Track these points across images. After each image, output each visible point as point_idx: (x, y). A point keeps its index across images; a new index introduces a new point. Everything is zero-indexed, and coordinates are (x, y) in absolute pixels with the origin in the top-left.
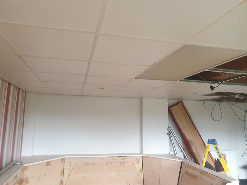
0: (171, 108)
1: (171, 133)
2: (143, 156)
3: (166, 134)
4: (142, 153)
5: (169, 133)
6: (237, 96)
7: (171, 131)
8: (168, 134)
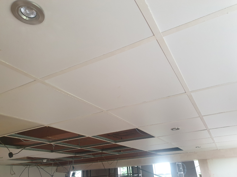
6: (45, 161)
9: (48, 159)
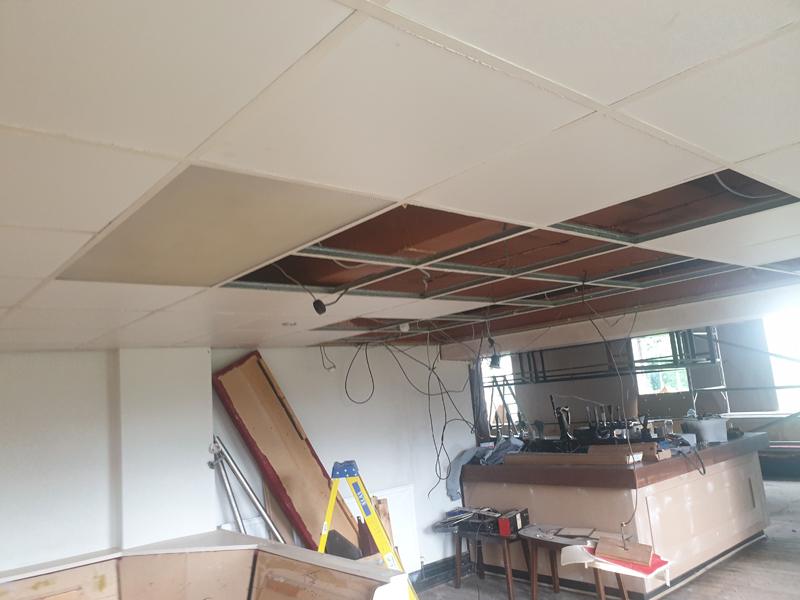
0: (220, 378)
1: (224, 461)
2: (119, 559)
3: (207, 467)
4: (118, 548)
5: (218, 462)
6: (405, 328)
7: (221, 452)
8: (211, 465)
9: (413, 323)
